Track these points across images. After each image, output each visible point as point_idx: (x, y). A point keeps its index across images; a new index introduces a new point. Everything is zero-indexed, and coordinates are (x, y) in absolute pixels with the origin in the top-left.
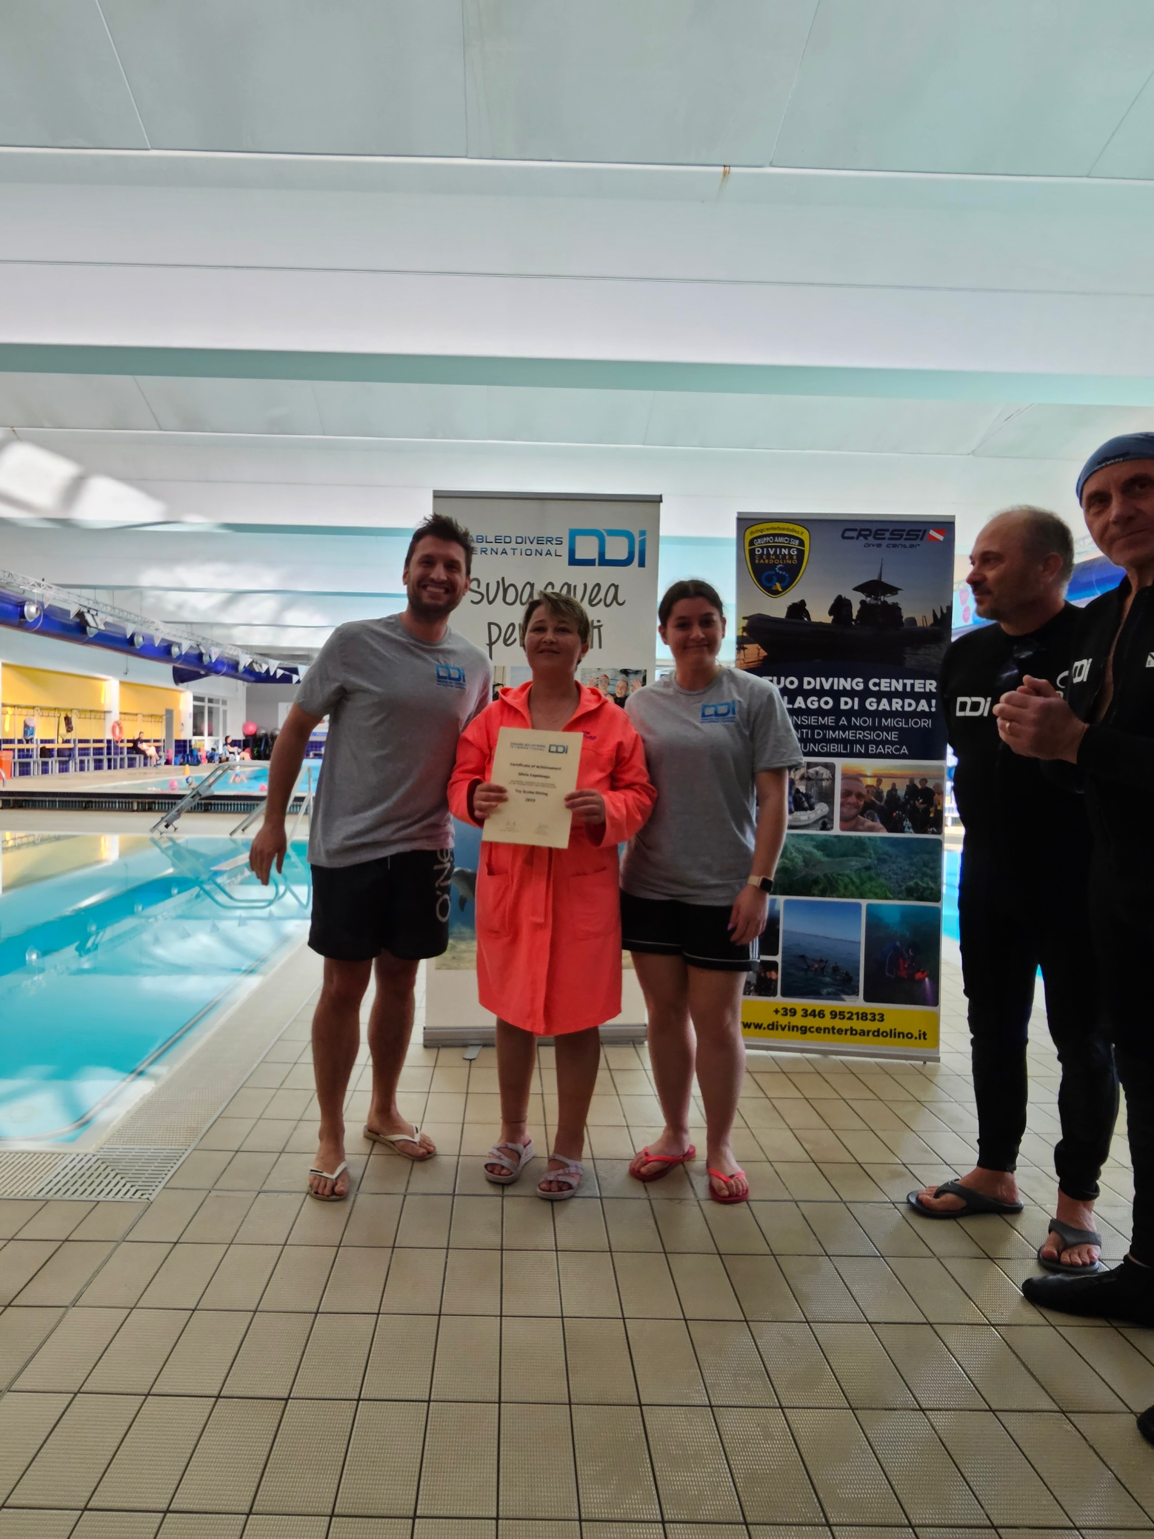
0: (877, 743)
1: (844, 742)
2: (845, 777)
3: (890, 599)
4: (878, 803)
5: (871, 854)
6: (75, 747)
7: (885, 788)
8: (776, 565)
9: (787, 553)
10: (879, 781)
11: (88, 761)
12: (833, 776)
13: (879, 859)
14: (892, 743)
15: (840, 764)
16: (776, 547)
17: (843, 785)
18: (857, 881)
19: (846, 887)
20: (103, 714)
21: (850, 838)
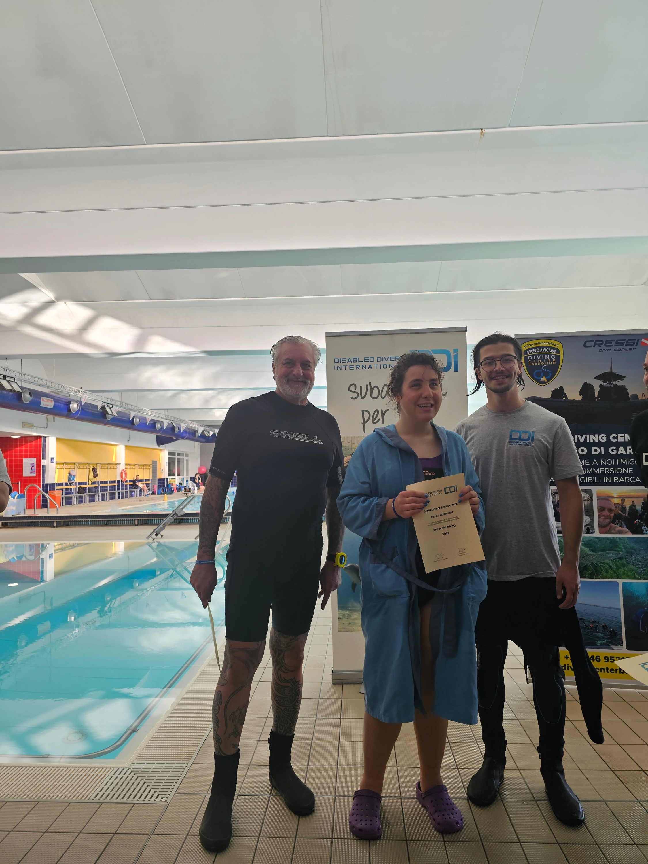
0: (619, 476)
1: (597, 475)
2: (599, 498)
3: (619, 383)
4: (624, 515)
5: (622, 549)
6: (98, 486)
7: (628, 504)
8: (541, 366)
9: (548, 358)
10: (623, 500)
11: (106, 494)
12: (591, 498)
13: (627, 552)
14: (630, 475)
15: (595, 489)
16: (542, 355)
17: (598, 503)
18: (613, 566)
19: (607, 572)
20: (115, 466)
21: (607, 538)
